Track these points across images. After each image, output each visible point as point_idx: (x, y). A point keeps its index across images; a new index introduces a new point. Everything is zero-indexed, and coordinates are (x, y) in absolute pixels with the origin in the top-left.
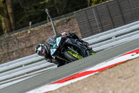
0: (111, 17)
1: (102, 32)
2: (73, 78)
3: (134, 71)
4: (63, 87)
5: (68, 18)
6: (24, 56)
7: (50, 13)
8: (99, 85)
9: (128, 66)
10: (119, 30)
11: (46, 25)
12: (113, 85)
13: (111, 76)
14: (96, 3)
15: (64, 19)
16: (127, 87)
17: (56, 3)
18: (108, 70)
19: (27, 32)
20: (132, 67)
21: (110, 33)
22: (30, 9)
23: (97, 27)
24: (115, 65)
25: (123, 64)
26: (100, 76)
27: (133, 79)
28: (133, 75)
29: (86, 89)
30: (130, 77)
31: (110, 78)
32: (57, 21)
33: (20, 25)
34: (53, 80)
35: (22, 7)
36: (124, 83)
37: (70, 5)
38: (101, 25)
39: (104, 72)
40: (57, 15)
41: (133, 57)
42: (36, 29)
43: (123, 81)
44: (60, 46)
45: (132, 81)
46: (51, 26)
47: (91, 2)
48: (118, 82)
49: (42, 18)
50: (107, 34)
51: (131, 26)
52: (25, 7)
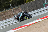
0: (33, 7)
1: (29, 12)
2: (19, 28)
3: (41, 25)
4: (16, 31)
5: (18, 7)
6: (3, 20)
7: (12, 6)
8: (29, 30)
9: (39, 24)
10: (35, 11)
11: (10, 10)
12: (33, 30)
13: (33, 27)
14: (27, 2)
15: (16, 7)
16: (38, 31)
17: (13, 2)
18: (32, 25)
19: (4, 12)
20: (40, 24)
21: (32, 12)
22: (5, 4)
23: (28, 10)
24: (34, 23)
25: (37, 23)
26: (29, 27)
27: (40, 28)
28: (40, 27)
29: (24, 31)
30: (39, 27)
31: (32, 28)
32: (14, 8)
33: (1, 10)
34: (13, 28)
35: (2, 3)
36: (37, 30)
37: (18, 3)
38: (29, 10)
39: (30, 26)
40: (14, 6)
41: (40, 21)
42: (7, 11)
43: (37, 29)
44: (22, 16)
45: (40, 29)
46: (12, 10)
47: (26, 2)
48: (35, 29)
49: (9, 7)
50: (31, 13)
51: (39, 10)
52: (3, 4)
